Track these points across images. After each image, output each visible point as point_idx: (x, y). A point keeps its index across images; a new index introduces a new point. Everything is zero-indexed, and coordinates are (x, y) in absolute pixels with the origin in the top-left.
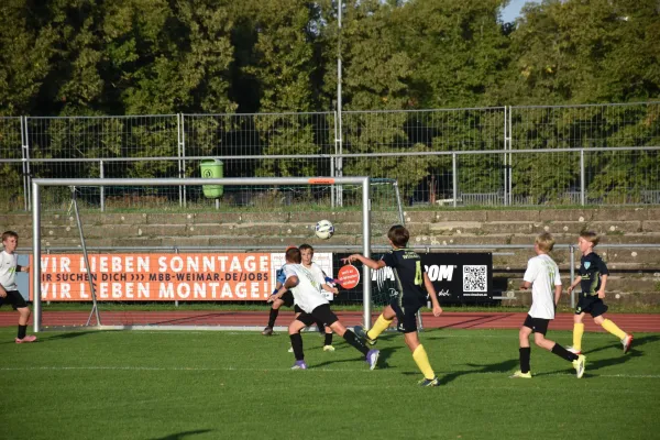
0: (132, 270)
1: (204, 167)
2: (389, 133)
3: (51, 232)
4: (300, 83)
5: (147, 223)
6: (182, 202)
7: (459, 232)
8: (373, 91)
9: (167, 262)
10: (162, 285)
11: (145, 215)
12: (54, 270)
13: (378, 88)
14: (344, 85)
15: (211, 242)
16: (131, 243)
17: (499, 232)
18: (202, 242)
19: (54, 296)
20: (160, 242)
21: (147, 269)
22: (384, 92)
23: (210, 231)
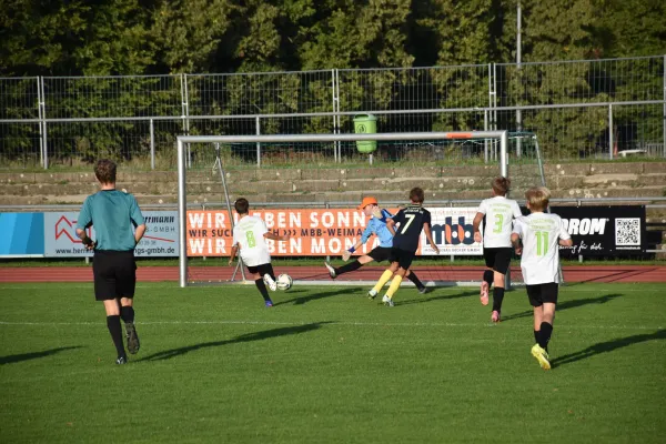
0: (283, 226)
1: (358, 123)
3: (209, 189)
4: (479, 34)
5: (302, 179)
6: (337, 157)
7: (614, 184)
8: (554, 41)
9: (319, 217)
10: (314, 240)
11: (299, 171)
12: (210, 226)
13: (560, 37)
14: (523, 35)
16: (285, 198)
17: (655, 184)
18: (354, 198)
19: (210, 252)
20: (313, 198)
21: (299, 225)
22: (566, 41)
23: (362, 186)
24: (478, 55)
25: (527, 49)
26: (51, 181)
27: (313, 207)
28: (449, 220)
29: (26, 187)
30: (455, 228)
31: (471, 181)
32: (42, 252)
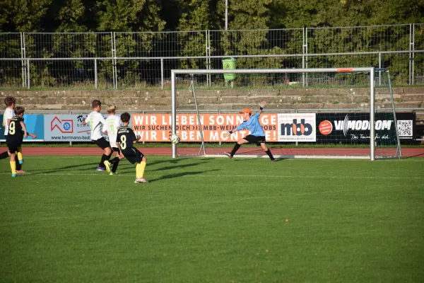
0: (193, 124)
2: (258, 40)
3: (136, 101)
4: (203, 9)
6: (209, 83)
7: (386, 100)
8: (248, 13)
9: (215, 119)
12: (147, 123)
13: (251, 11)
14: (229, 9)
15: (234, 107)
16: (185, 107)
17: (412, 100)
18: (228, 107)
19: (147, 139)
20: (203, 107)
21: (202, 123)
22: (255, 14)
23: (232, 101)
24: (203, 21)
25: (231, 18)
26: (37, 96)
27: (211, 113)
28: (295, 121)
29: (22, 99)
30: (298, 126)
31: (299, 98)
32: (43, 139)
